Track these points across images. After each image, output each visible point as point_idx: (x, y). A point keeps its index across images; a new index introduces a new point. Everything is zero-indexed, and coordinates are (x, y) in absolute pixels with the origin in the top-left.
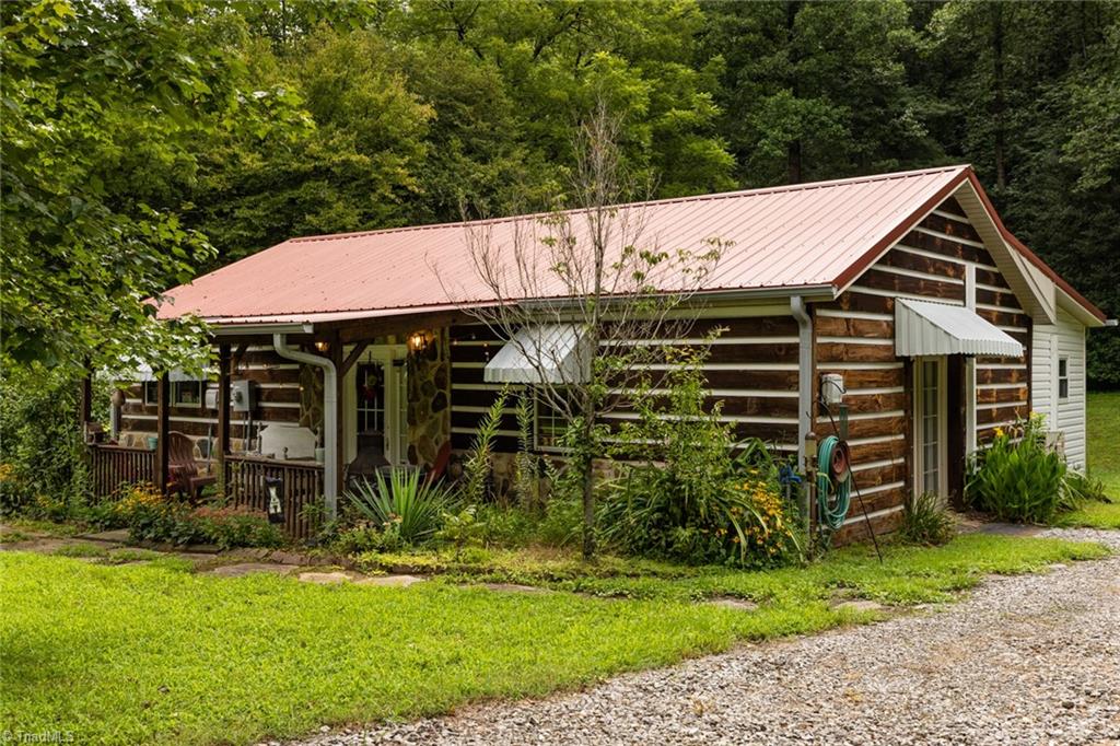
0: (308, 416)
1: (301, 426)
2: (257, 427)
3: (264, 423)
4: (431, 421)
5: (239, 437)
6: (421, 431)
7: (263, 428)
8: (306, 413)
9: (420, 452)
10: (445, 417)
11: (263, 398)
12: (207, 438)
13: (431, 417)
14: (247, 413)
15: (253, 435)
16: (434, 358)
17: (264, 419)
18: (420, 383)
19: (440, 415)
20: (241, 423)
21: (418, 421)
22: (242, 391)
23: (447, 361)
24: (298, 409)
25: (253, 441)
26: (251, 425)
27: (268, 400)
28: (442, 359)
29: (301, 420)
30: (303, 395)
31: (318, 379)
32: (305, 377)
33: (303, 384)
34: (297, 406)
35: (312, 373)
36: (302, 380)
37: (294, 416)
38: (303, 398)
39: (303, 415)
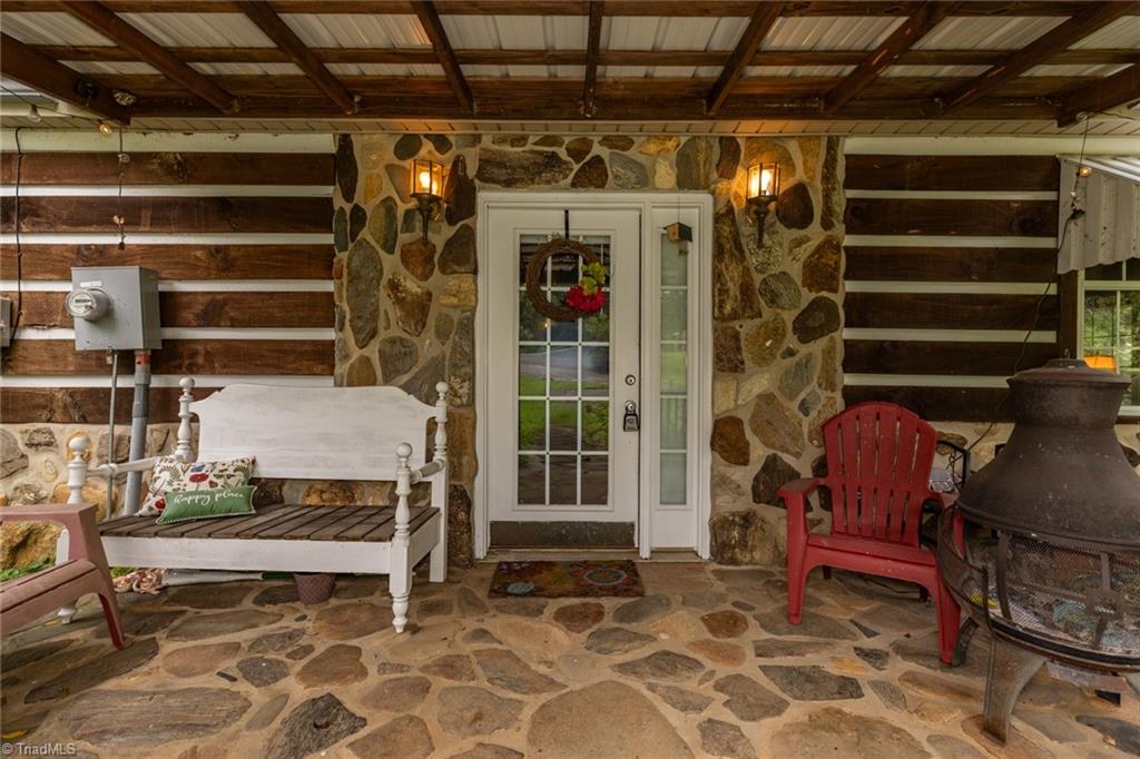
0: (365, 361)
1: (340, 385)
2: (180, 391)
3: (202, 382)
4: (790, 361)
5: (89, 421)
6: (759, 382)
8: (357, 352)
9: (755, 432)
10: (829, 353)
11: (189, 316)
13: (791, 353)
14: (130, 352)
15: (160, 414)
16: (804, 220)
17: (202, 372)
18: (758, 279)
19: (817, 347)
20: (96, 383)
21: (748, 364)
22: (106, 293)
23: (839, 228)
24: (331, 343)
26: (146, 388)
27: (204, 324)
28: (827, 225)
29: (341, 368)
30: (346, 308)
31: (407, 267)
32: (356, 262)
33: (350, 281)
34: (328, 334)
35: (382, 253)
36: (345, 271)
37: (315, 360)
38: (348, 317)
39: (346, 357)
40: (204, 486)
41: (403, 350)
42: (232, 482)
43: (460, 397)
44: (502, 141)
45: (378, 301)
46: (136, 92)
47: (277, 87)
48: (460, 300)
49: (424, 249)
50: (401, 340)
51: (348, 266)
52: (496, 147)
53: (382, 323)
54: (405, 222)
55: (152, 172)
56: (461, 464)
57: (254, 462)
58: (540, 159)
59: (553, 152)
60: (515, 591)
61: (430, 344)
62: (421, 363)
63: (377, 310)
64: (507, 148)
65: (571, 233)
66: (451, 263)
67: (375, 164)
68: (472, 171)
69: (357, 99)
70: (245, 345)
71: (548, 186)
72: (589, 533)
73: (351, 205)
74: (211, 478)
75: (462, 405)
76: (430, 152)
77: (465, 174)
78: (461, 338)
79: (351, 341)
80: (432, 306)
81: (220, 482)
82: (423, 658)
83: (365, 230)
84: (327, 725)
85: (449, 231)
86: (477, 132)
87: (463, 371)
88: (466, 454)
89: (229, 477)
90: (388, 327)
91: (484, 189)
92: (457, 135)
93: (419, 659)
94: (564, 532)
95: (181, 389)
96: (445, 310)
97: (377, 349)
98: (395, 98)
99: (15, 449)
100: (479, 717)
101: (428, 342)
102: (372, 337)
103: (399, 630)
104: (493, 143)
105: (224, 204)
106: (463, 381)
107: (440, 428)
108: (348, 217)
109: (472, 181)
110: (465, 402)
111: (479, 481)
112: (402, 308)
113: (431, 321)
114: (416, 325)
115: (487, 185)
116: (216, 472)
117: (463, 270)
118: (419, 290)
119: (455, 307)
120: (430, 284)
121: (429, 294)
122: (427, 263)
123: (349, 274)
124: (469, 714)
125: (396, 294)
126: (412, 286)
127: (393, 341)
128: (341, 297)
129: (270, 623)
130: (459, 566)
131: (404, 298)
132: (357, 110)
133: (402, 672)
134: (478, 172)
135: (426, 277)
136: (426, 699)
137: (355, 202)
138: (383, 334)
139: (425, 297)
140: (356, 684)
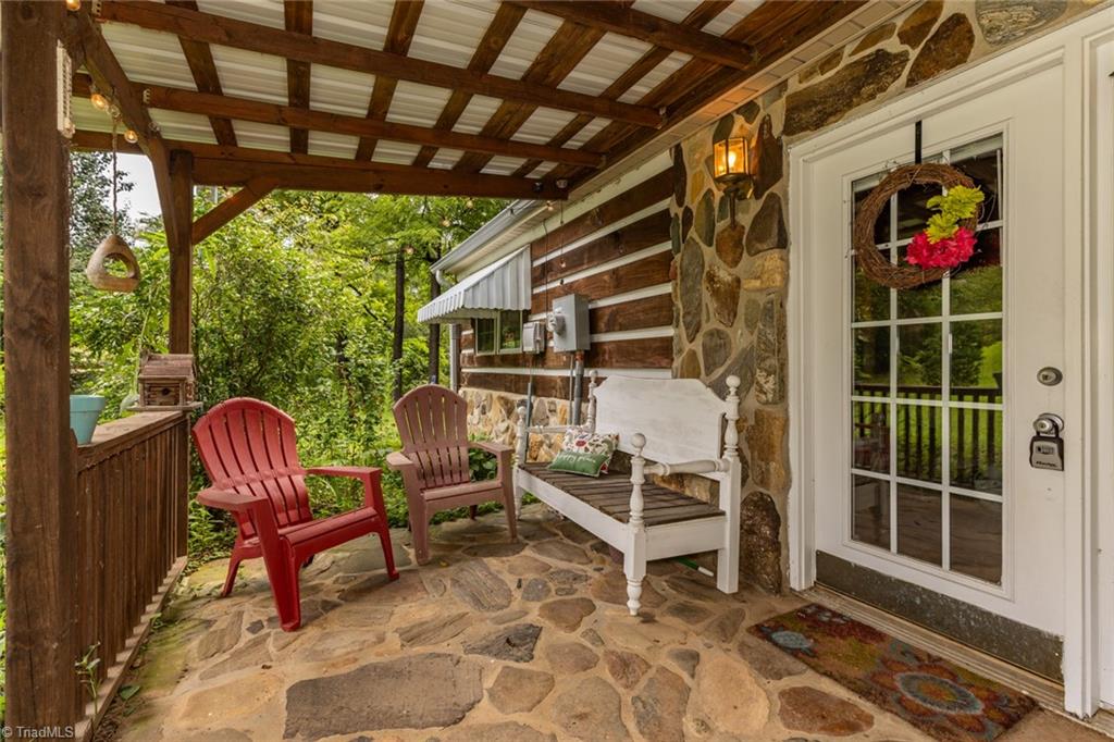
0: (693, 354)
1: (675, 377)
2: (589, 380)
3: (602, 372)
5: (566, 398)
7: (599, 381)
8: (688, 347)
11: (602, 325)
12: (526, 397)
14: (573, 352)
15: (583, 395)
17: (603, 366)
20: (566, 373)
22: (563, 314)
24: (670, 339)
25: (584, 405)
26: (581, 377)
27: (609, 330)
29: (677, 363)
30: (680, 306)
31: (720, 256)
32: (686, 262)
33: (682, 280)
34: (668, 332)
35: (703, 246)
36: (679, 271)
37: (663, 354)
38: (681, 314)
39: (680, 351)
40: (582, 450)
41: (719, 342)
42: (598, 450)
43: (765, 393)
44: (810, 74)
45: (701, 295)
46: (566, 176)
47: (615, 134)
48: (762, 282)
49: (733, 234)
50: (718, 331)
51: (681, 268)
52: (805, 85)
53: (704, 317)
54: (720, 211)
55: (588, 225)
56: (768, 470)
57: (617, 438)
58: (858, 72)
59: (878, 51)
60: (781, 641)
61: (742, 334)
62: (734, 355)
63: (700, 304)
64: (818, 79)
65: (925, 153)
66: (754, 242)
67: (698, 162)
68: (777, 129)
69: (662, 112)
70: (625, 345)
71: (872, 102)
72: (962, 620)
73: (682, 209)
74: (587, 445)
75: (767, 403)
76: (742, 127)
77: (771, 135)
78: (764, 326)
79: (684, 336)
80: (741, 294)
81: (591, 449)
82: (621, 644)
83: (692, 229)
84: (514, 646)
85: (755, 206)
86: (780, 80)
87: (768, 362)
88: (773, 460)
89: (597, 446)
90: (708, 320)
91: (791, 142)
92: (763, 94)
93: (618, 643)
94: (918, 602)
95: (589, 378)
96: (753, 296)
97: (701, 343)
98: (690, 93)
99: (544, 413)
100: (582, 717)
101: (740, 332)
102: (697, 331)
103: (633, 613)
104: (800, 82)
105: (615, 235)
106: (769, 375)
107: (731, 424)
108: (680, 222)
109: (779, 139)
110: (770, 400)
111: (793, 494)
112: (718, 300)
113: (741, 310)
114: (729, 315)
115: (794, 137)
116: (591, 441)
117: (765, 247)
118: (729, 278)
119: (760, 290)
120: (740, 270)
121: (738, 281)
122: (737, 247)
123: (681, 273)
124: (580, 709)
125: (712, 286)
126: (724, 274)
127: (711, 334)
128: (676, 296)
129: (579, 563)
130: (763, 587)
131: (718, 288)
132: (665, 121)
133: (593, 644)
134: (785, 126)
135: (735, 263)
136: (578, 674)
137: (686, 204)
138: (706, 327)
139: (735, 284)
140: (562, 633)
